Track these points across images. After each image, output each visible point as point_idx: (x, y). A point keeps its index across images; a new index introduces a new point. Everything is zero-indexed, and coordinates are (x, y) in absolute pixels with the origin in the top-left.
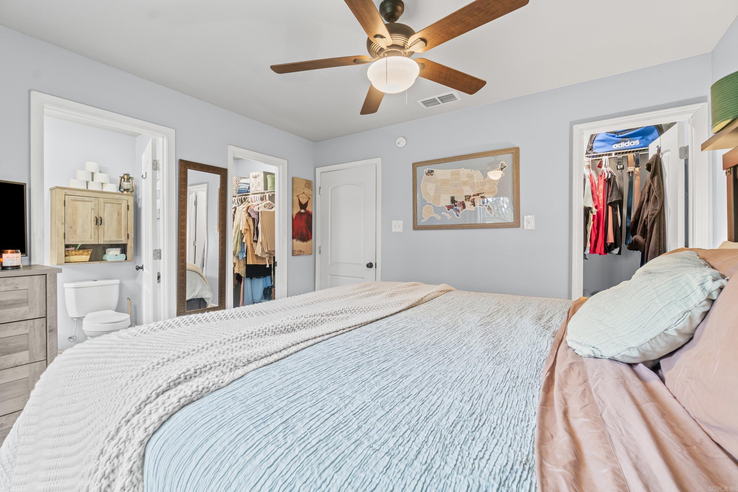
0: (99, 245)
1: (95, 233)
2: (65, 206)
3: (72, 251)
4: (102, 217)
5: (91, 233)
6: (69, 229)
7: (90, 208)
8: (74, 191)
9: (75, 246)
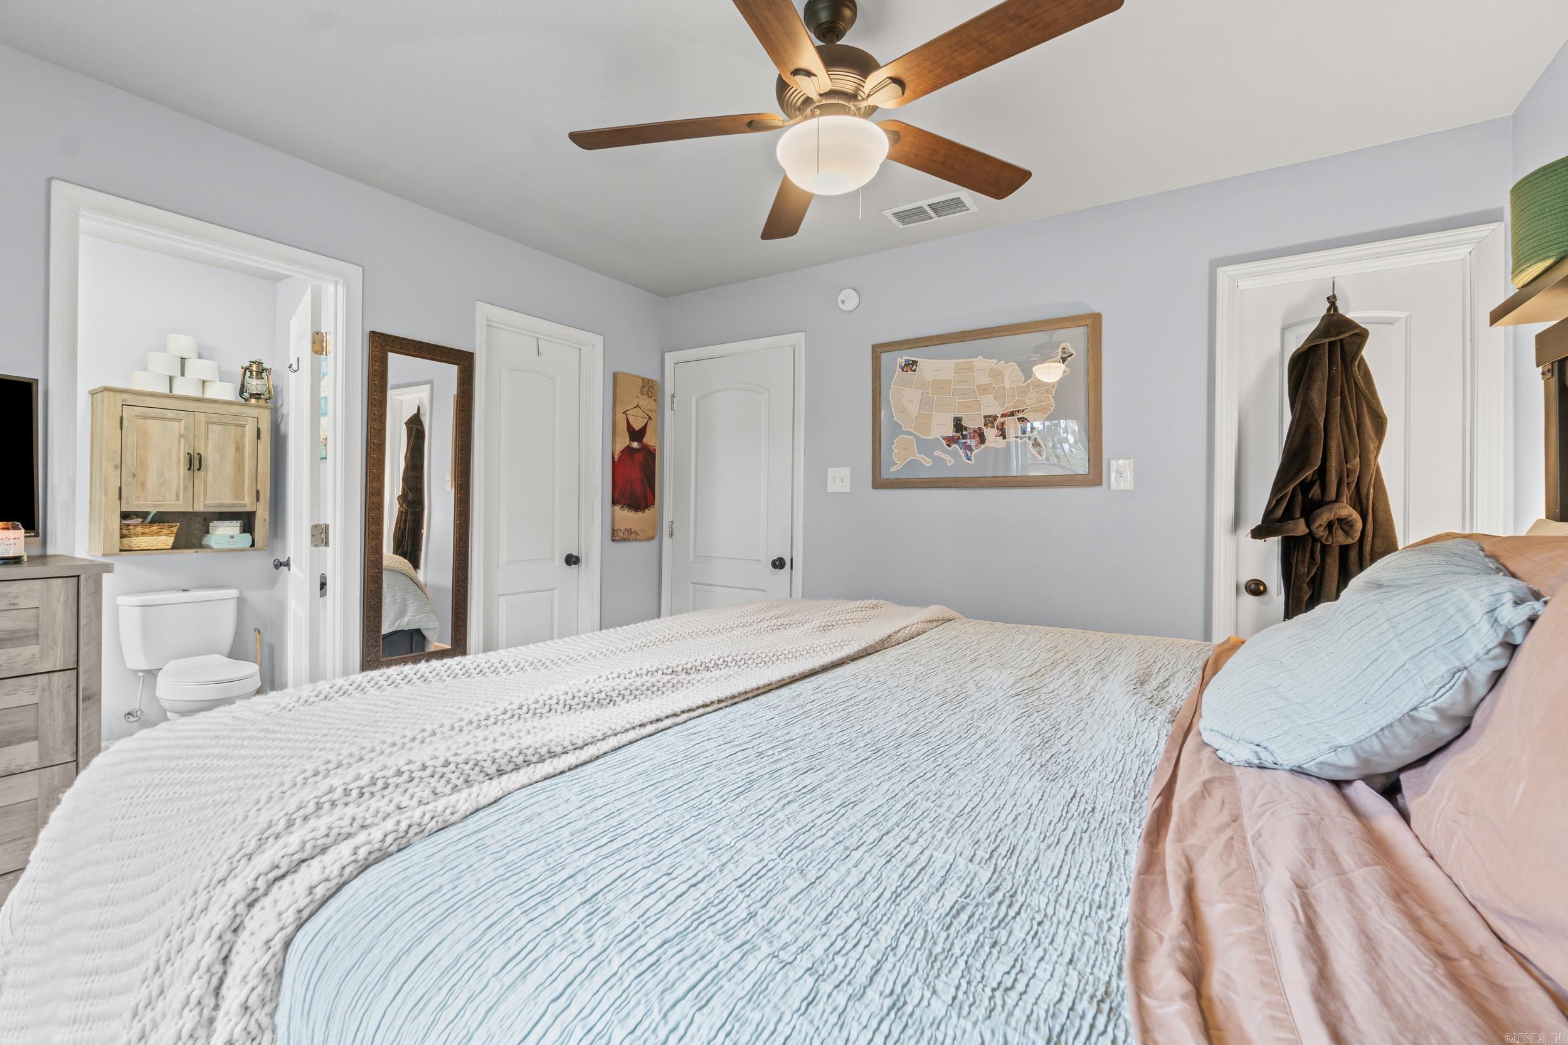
0: (194, 514)
1: (185, 488)
2: (121, 428)
3: (136, 525)
4: (202, 454)
5: (178, 488)
6: (131, 479)
7: (177, 435)
8: (142, 398)
9: (143, 515)
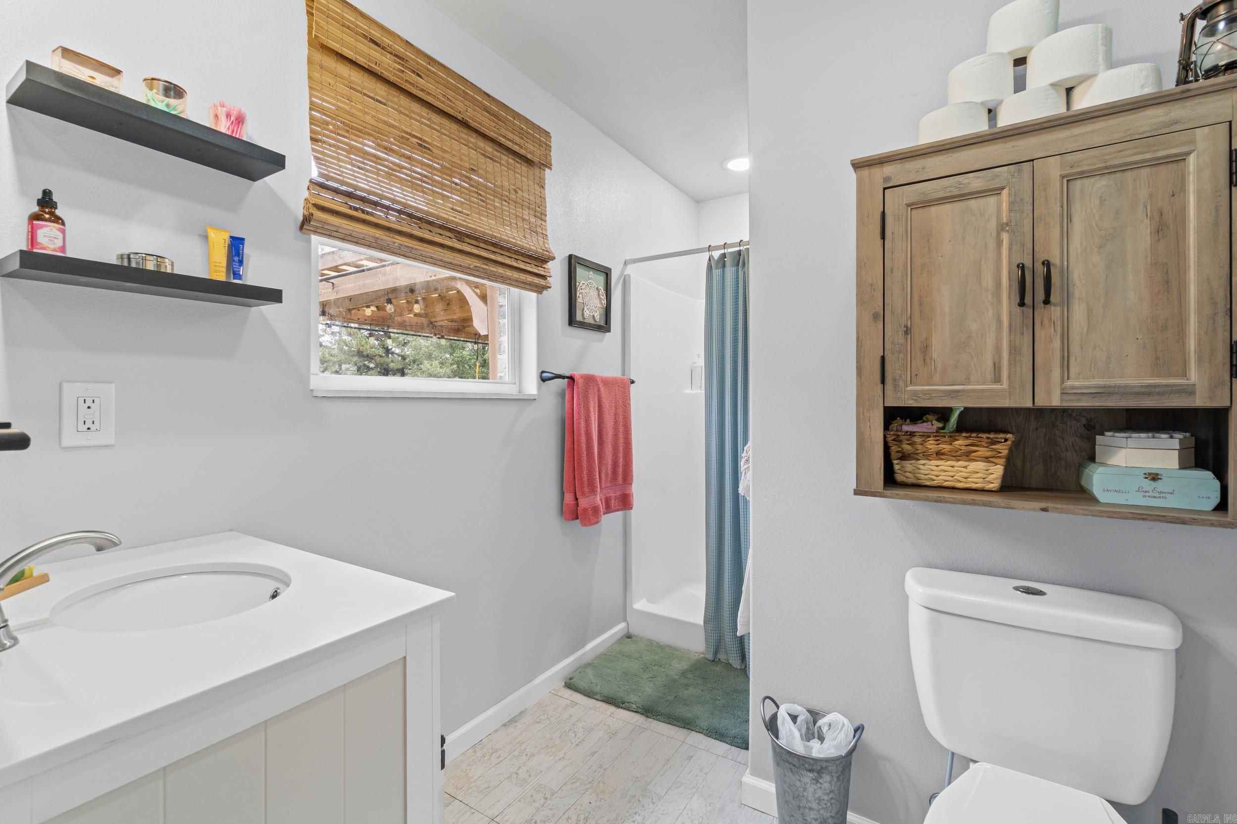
0: (1038, 413)
1: (1014, 350)
2: (883, 237)
3: (926, 436)
4: (1055, 260)
5: (998, 350)
6: (900, 338)
7: (993, 224)
8: (919, 163)
9: (943, 414)
